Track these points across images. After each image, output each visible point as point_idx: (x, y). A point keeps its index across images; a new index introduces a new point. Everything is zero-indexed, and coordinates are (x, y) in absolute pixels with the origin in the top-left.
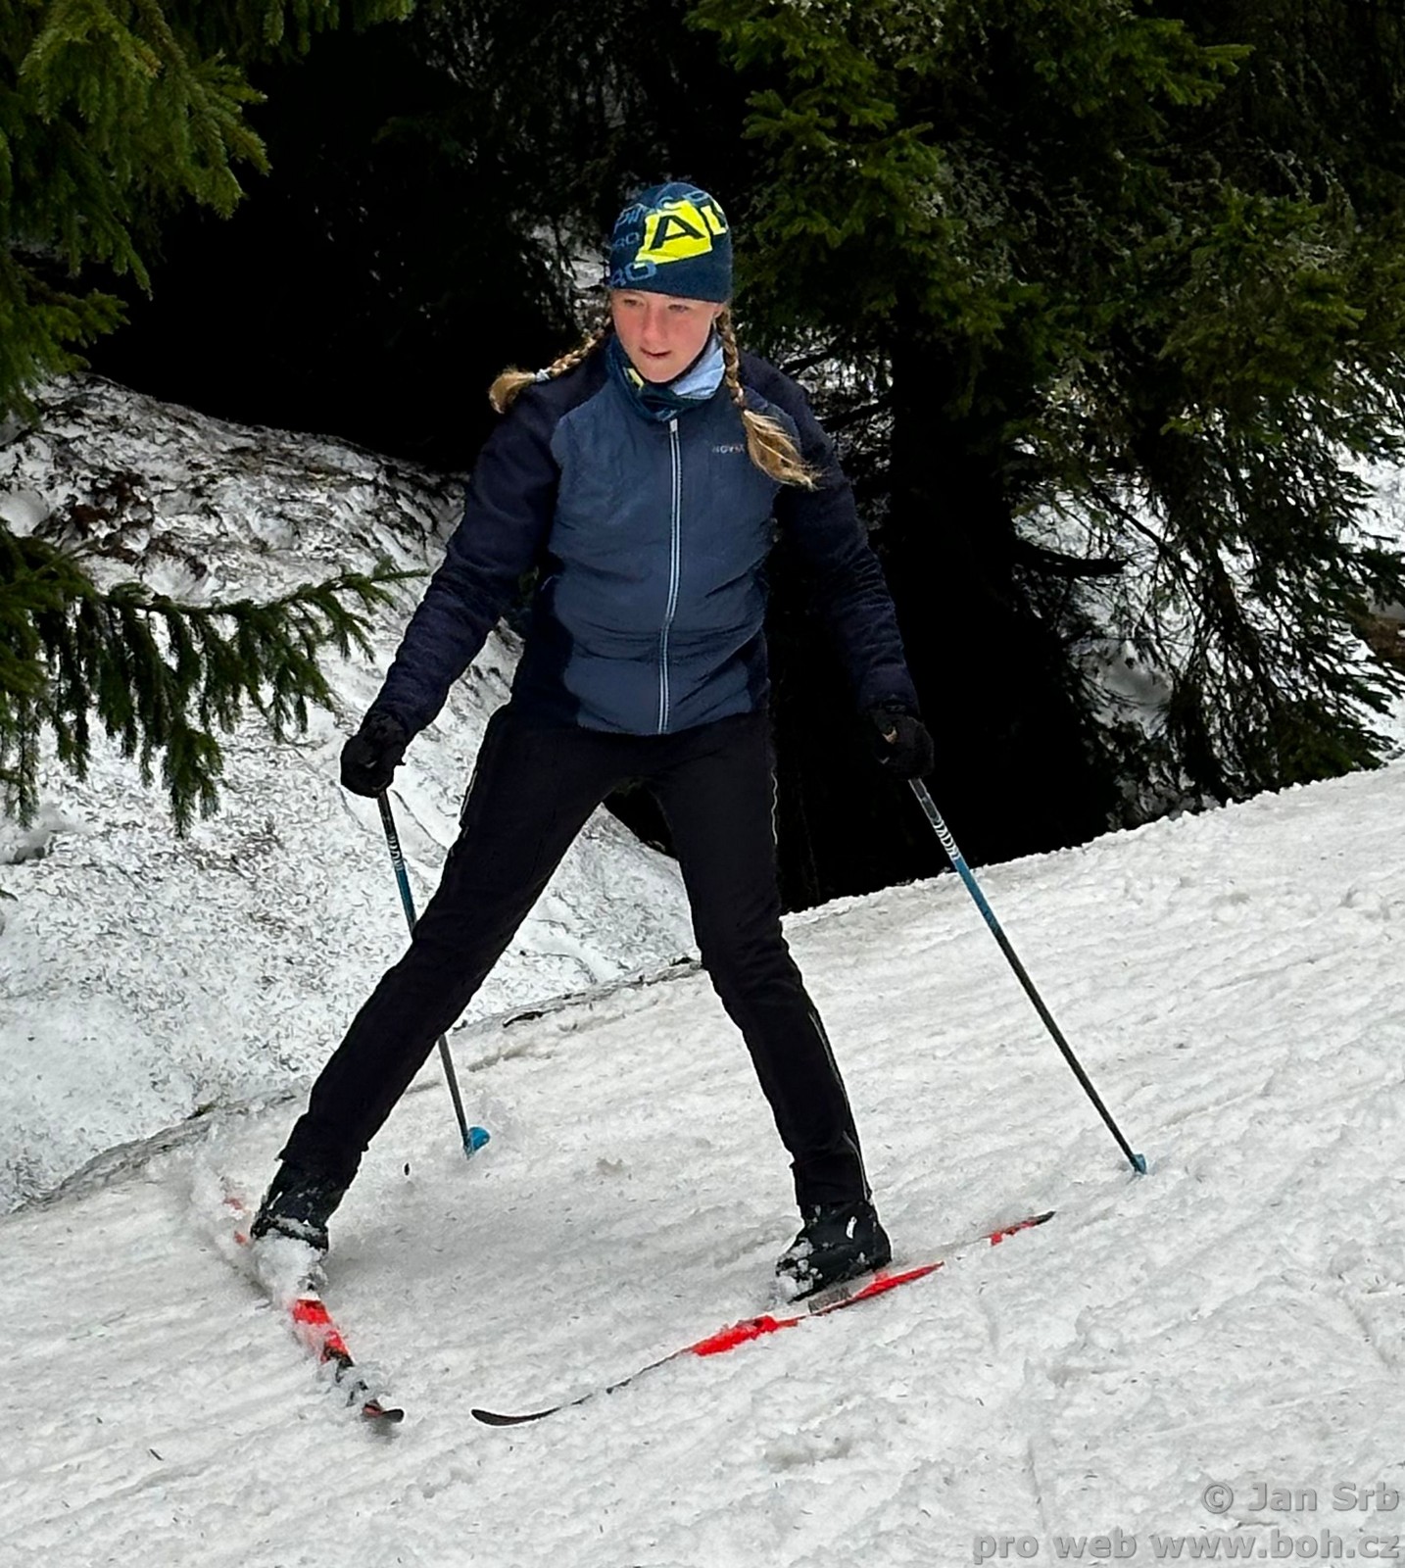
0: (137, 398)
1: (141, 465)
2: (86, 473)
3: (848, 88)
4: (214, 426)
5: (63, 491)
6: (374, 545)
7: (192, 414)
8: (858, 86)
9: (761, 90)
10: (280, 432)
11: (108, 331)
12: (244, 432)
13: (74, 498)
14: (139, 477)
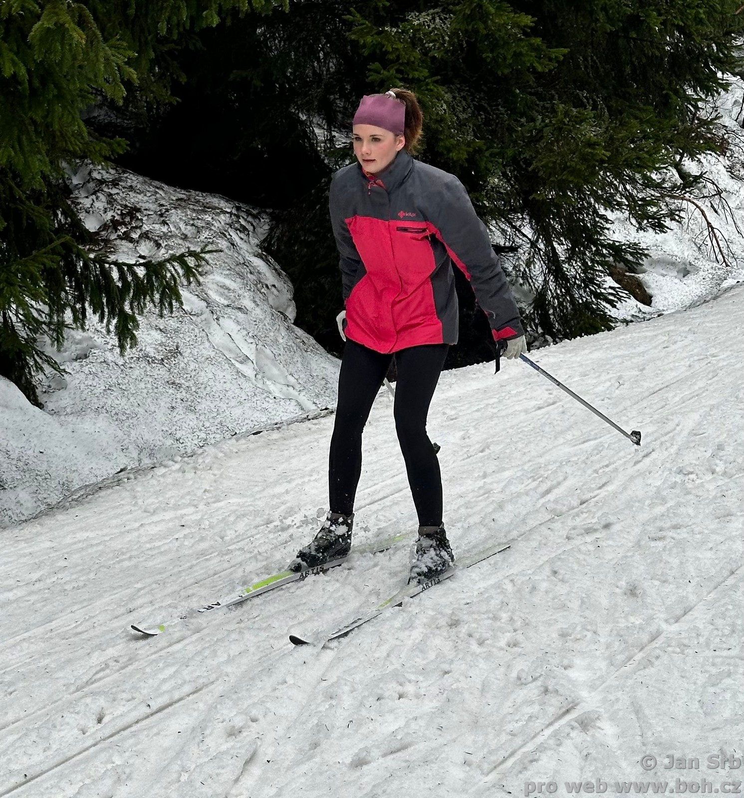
0: (141, 179)
4: (171, 190)
5: (110, 214)
9: (373, 63)
10: (197, 193)
11: (121, 152)
13: (114, 217)
14: (140, 209)
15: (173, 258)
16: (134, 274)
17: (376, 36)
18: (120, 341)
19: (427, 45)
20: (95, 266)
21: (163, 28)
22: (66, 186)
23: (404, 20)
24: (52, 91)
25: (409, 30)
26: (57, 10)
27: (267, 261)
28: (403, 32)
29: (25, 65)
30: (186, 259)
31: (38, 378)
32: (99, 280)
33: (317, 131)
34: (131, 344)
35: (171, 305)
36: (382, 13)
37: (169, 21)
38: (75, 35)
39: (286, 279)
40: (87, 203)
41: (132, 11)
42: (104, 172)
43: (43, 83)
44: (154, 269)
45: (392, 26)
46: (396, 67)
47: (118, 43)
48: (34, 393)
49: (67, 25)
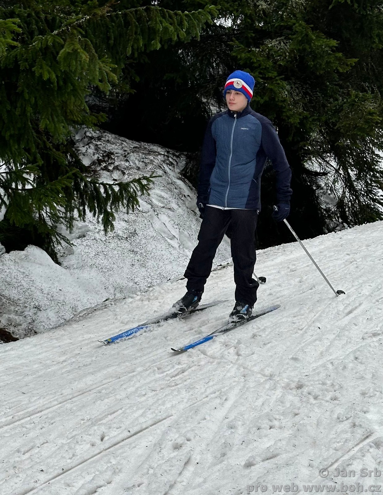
0: (113, 136)
1: (113, 150)
2: (102, 152)
3: (266, 68)
4: (130, 142)
6: (163, 168)
7: (126, 139)
8: (268, 68)
10: (145, 143)
12: (137, 143)
13: (99, 157)
15: (135, 181)
16: (113, 190)
17: (247, 53)
18: (104, 227)
19: (276, 58)
20: (91, 185)
21: (129, 51)
22: (72, 141)
23: (263, 44)
24: (70, 88)
25: (266, 49)
26: (73, 42)
27: (184, 182)
28: (262, 51)
29: (55, 73)
30: (141, 181)
31: (58, 248)
32: (93, 193)
33: (211, 108)
34: (111, 229)
35: (133, 207)
36: (251, 40)
37: (132, 47)
38: (84, 56)
39: (196, 192)
40: (83, 150)
41: (112, 42)
42: (93, 133)
43: (65, 82)
44: (124, 187)
45: (256, 48)
46: (259, 71)
47: (107, 60)
48: (56, 257)
49: (79, 50)
